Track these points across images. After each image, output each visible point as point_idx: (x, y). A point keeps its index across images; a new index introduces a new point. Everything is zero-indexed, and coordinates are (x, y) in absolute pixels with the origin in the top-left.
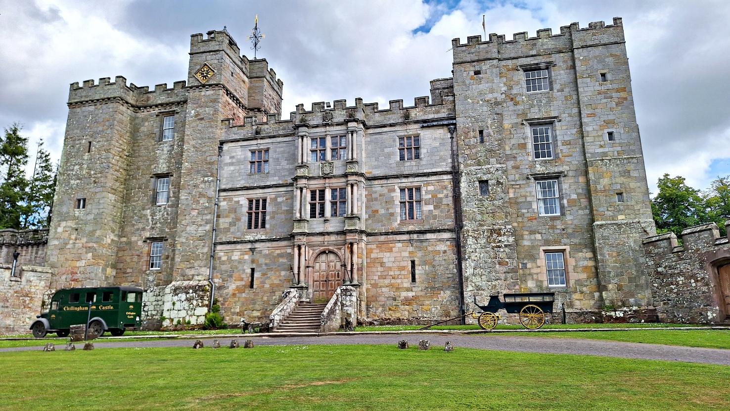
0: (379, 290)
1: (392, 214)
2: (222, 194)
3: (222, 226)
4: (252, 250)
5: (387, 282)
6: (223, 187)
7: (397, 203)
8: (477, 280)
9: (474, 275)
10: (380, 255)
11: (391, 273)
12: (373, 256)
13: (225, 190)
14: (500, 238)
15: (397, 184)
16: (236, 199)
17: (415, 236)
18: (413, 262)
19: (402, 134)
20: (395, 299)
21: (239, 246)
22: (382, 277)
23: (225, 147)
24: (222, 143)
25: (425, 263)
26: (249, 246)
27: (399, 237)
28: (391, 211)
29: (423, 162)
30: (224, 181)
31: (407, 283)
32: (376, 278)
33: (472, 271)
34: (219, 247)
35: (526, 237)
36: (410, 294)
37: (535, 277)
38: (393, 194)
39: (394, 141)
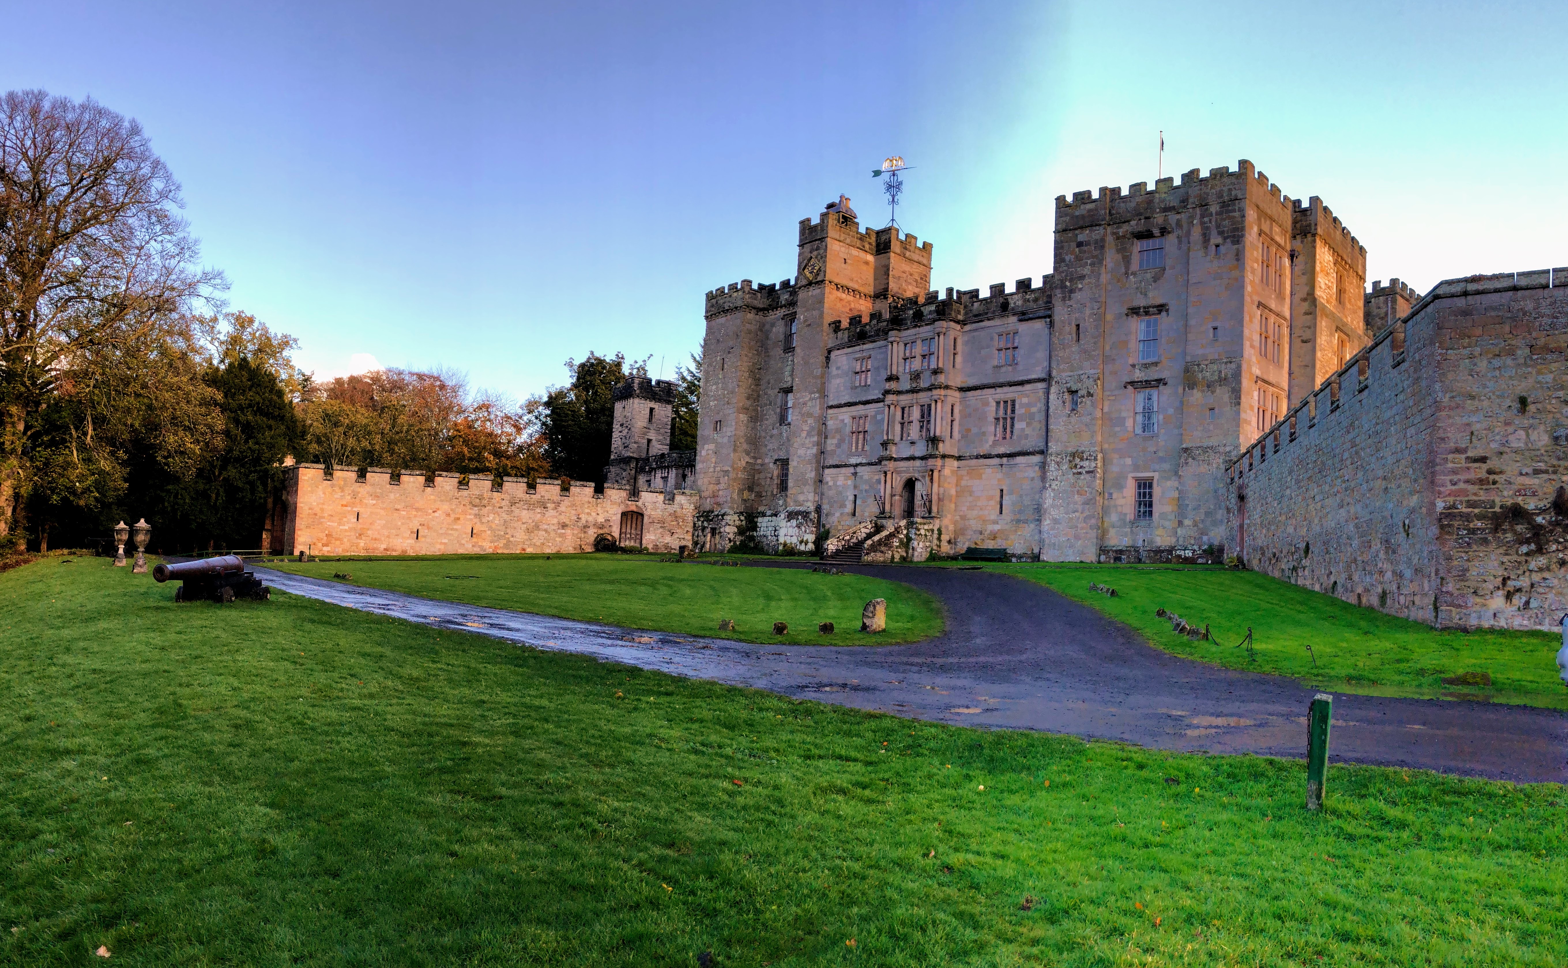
0: (967, 523)
1: (984, 434)
2: (830, 411)
3: (829, 448)
4: (855, 474)
5: (975, 513)
6: (831, 404)
7: (991, 419)
8: (1054, 513)
9: (1053, 506)
10: (970, 483)
11: (979, 504)
12: (963, 483)
13: (831, 407)
14: (1082, 464)
15: (991, 396)
16: (841, 417)
17: (1005, 460)
18: (1002, 491)
19: (1001, 330)
20: (981, 533)
21: (843, 470)
22: (971, 508)
23: (833, 355)
24: (829, 352)
25: (1011, 493)
26: (852, 470)
27: (988, 461)
28: (983, 430)
29: (1020, 367)
30: (831, 396)
31: (994, 514)
32: (965, 509)
33: (1051, 501)
34: (827, 471)
35: (1115, 461)
36: (997, 527)
37: (1119, 509)
38: (987, 409)
39: (992, 339)
